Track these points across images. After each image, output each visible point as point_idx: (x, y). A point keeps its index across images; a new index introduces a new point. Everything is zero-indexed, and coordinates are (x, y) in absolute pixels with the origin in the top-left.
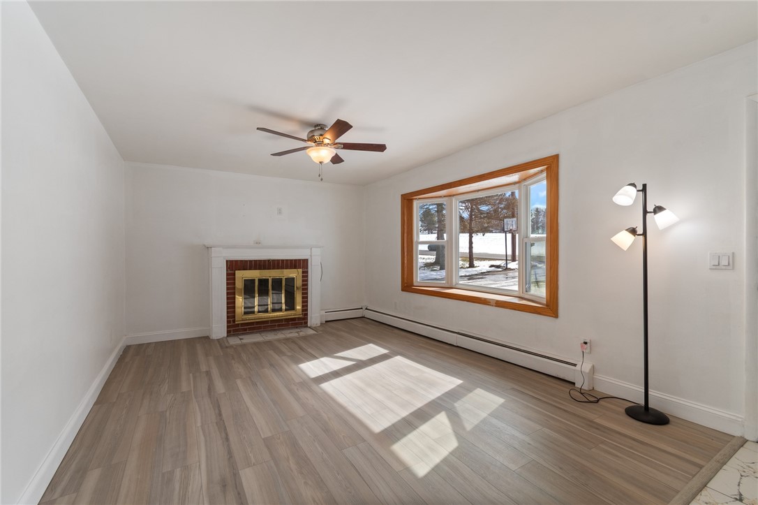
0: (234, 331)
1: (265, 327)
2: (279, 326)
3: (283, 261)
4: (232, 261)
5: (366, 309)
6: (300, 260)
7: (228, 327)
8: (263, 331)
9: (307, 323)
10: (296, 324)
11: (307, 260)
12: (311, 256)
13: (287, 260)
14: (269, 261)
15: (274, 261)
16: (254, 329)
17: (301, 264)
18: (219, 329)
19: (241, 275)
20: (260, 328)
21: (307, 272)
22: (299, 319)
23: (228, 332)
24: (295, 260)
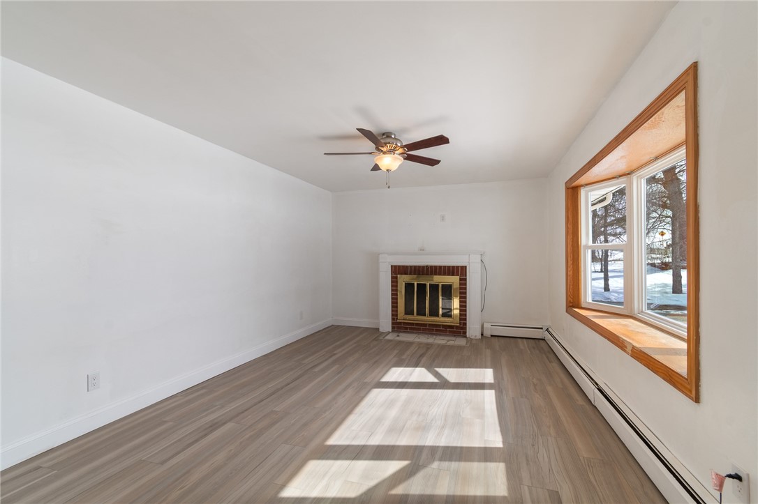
0: (398, 328)
1: (424, 330)
2: (437, 330)
3: (440, 267)
4: (395, 266)
5: (547, 330)
6: (458, 267)
7: (393, 324)
8: (422, 333)
9: (465, 333)
10: (454, 332)
11: (466, 267)
12: (469, 263)
13: (444, 267)
14: (427, 266)
15: (432, 267)
16: (413, 329)
17: (460, 271)
18: (385, 324)
19: (403, 279)
20: (419, 329)
21: (465, 280)
22: (457, 327)
23: (393, 328)
24: (453, 267)
